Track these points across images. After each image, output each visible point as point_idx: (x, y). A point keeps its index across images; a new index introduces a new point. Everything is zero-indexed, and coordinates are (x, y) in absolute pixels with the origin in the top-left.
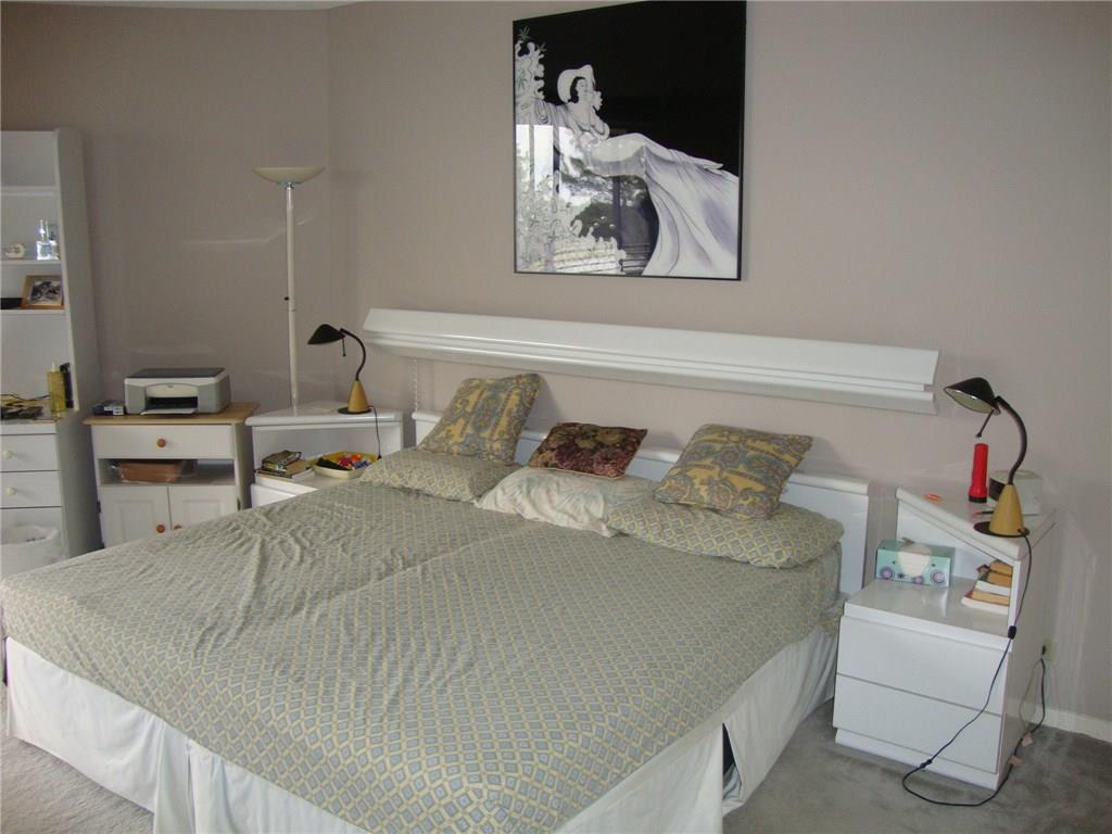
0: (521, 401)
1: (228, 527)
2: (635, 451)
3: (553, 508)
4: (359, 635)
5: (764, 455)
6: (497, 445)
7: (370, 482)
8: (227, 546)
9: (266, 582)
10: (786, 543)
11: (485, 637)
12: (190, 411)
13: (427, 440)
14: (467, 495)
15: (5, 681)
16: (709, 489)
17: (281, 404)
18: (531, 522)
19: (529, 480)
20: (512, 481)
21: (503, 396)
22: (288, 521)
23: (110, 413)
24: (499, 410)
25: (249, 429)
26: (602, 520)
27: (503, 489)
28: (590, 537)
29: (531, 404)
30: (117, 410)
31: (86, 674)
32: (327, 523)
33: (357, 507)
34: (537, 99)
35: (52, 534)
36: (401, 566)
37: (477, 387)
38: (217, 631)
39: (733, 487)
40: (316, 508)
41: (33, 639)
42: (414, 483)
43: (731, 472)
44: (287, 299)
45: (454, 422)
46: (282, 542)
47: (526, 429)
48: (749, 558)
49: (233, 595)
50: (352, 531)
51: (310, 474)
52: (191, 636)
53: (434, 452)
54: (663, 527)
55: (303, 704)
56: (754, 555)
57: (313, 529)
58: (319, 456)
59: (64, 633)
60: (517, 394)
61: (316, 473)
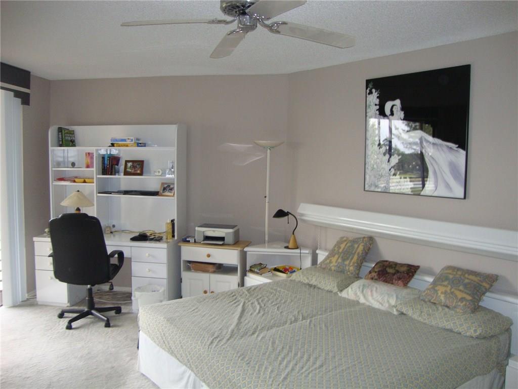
0: (364, 248)
1: (232, 295)
2: (413, 275)
3: (373, 299)
4: (277, 348)
5: (472, 282)
6: (351, 268)
7: (295, 280)
8: (229, 303)
9: (242, 320)
10: (480, 326)
11: (331, 354)
12: (221, 243)
13: (321, 263)
14: (335, 290)
15: (138, 348)
16: (445, 296)
17: (260, 242)
18: (363, 304)
19: (364, 286)
20: (356, 285)
21: (356, 246)
22: (257, 294)
23: (189, 241)
24: (354, 252)
25: (245, 253)
26: (394, 306)
27: (352, 288)
28: (387, 314)
29: (368, 250)
30: (192, 240)
31: (167, 350)
32: (273, 297)
33: (287, 290)
34: (376, 114)
35: (162, 290)
36: (301, 319)
37: (345, 241)
38: (219, 339)
39: (456, 296)
40: (270, 289)
41: (149, 333)
42: (313, 282)
43: (456, 289)
44: (265, 197)
45: (334, 256)
46: (252, 303)
47: (366, 261)
48: (461, 331)
49: (228, 324)
50: (283, 301)
51: (270, 274)
52: (208, 340)
53: (324, 269)
54: (421, 312)
55: (248, 374)
56: (463, 330)
57: (266, 299)
58: (275, 266)
59: (160, 332)
60: (362, 246)
61: (273, 274)
